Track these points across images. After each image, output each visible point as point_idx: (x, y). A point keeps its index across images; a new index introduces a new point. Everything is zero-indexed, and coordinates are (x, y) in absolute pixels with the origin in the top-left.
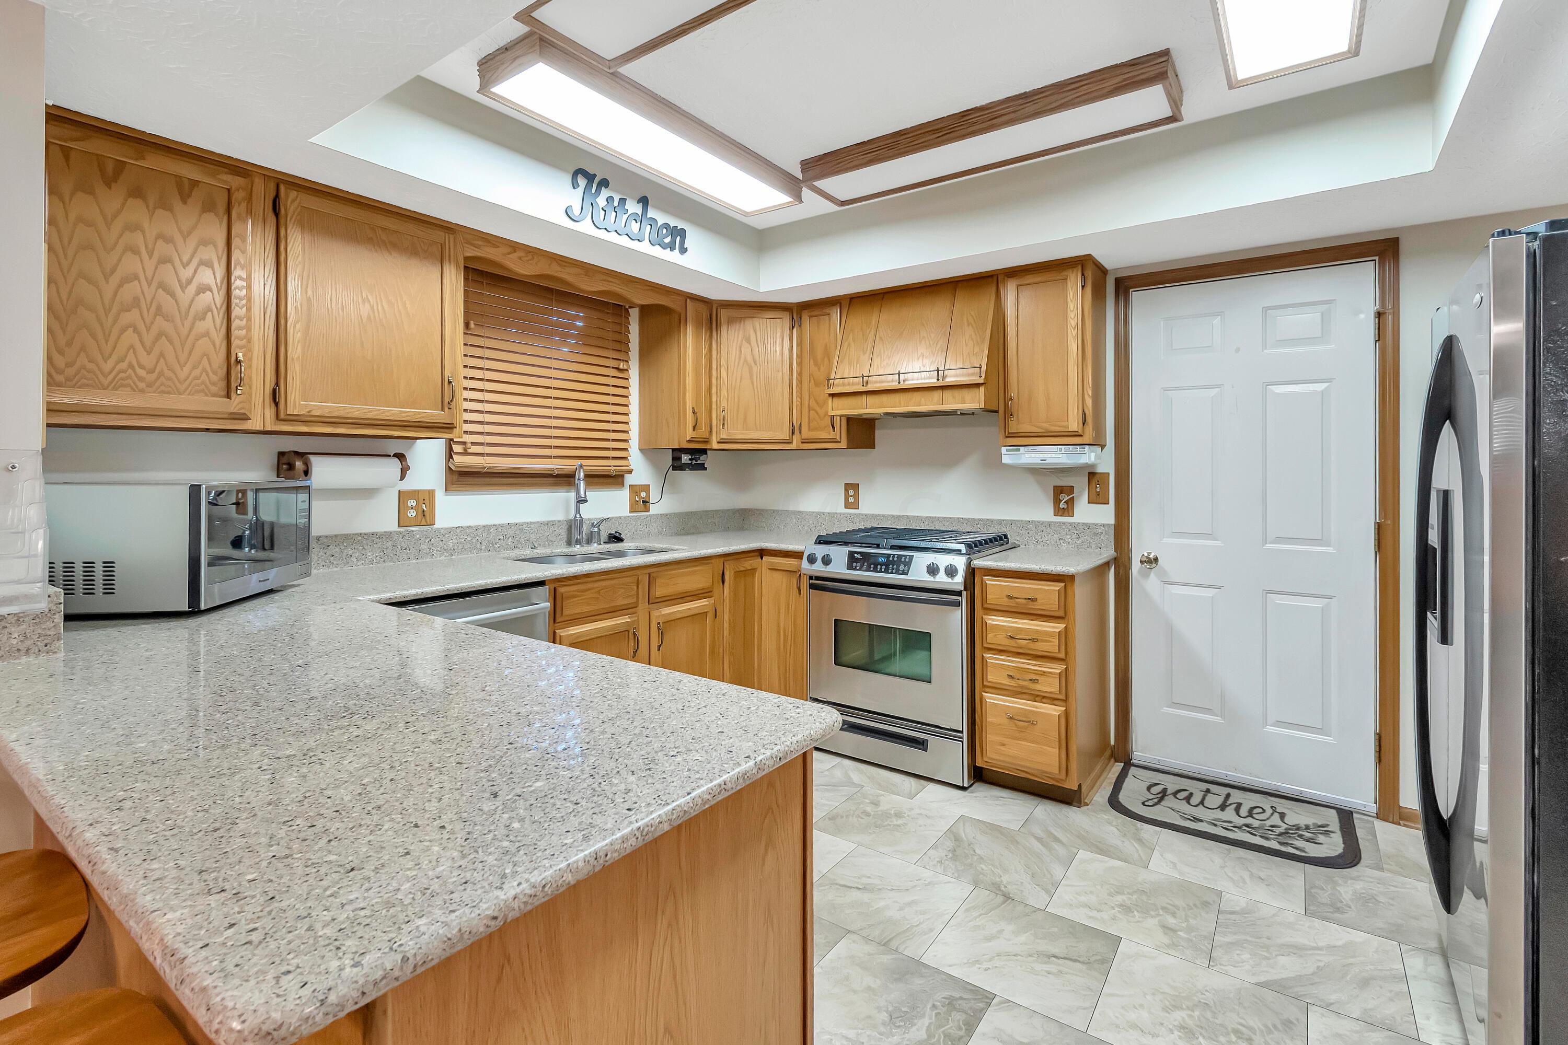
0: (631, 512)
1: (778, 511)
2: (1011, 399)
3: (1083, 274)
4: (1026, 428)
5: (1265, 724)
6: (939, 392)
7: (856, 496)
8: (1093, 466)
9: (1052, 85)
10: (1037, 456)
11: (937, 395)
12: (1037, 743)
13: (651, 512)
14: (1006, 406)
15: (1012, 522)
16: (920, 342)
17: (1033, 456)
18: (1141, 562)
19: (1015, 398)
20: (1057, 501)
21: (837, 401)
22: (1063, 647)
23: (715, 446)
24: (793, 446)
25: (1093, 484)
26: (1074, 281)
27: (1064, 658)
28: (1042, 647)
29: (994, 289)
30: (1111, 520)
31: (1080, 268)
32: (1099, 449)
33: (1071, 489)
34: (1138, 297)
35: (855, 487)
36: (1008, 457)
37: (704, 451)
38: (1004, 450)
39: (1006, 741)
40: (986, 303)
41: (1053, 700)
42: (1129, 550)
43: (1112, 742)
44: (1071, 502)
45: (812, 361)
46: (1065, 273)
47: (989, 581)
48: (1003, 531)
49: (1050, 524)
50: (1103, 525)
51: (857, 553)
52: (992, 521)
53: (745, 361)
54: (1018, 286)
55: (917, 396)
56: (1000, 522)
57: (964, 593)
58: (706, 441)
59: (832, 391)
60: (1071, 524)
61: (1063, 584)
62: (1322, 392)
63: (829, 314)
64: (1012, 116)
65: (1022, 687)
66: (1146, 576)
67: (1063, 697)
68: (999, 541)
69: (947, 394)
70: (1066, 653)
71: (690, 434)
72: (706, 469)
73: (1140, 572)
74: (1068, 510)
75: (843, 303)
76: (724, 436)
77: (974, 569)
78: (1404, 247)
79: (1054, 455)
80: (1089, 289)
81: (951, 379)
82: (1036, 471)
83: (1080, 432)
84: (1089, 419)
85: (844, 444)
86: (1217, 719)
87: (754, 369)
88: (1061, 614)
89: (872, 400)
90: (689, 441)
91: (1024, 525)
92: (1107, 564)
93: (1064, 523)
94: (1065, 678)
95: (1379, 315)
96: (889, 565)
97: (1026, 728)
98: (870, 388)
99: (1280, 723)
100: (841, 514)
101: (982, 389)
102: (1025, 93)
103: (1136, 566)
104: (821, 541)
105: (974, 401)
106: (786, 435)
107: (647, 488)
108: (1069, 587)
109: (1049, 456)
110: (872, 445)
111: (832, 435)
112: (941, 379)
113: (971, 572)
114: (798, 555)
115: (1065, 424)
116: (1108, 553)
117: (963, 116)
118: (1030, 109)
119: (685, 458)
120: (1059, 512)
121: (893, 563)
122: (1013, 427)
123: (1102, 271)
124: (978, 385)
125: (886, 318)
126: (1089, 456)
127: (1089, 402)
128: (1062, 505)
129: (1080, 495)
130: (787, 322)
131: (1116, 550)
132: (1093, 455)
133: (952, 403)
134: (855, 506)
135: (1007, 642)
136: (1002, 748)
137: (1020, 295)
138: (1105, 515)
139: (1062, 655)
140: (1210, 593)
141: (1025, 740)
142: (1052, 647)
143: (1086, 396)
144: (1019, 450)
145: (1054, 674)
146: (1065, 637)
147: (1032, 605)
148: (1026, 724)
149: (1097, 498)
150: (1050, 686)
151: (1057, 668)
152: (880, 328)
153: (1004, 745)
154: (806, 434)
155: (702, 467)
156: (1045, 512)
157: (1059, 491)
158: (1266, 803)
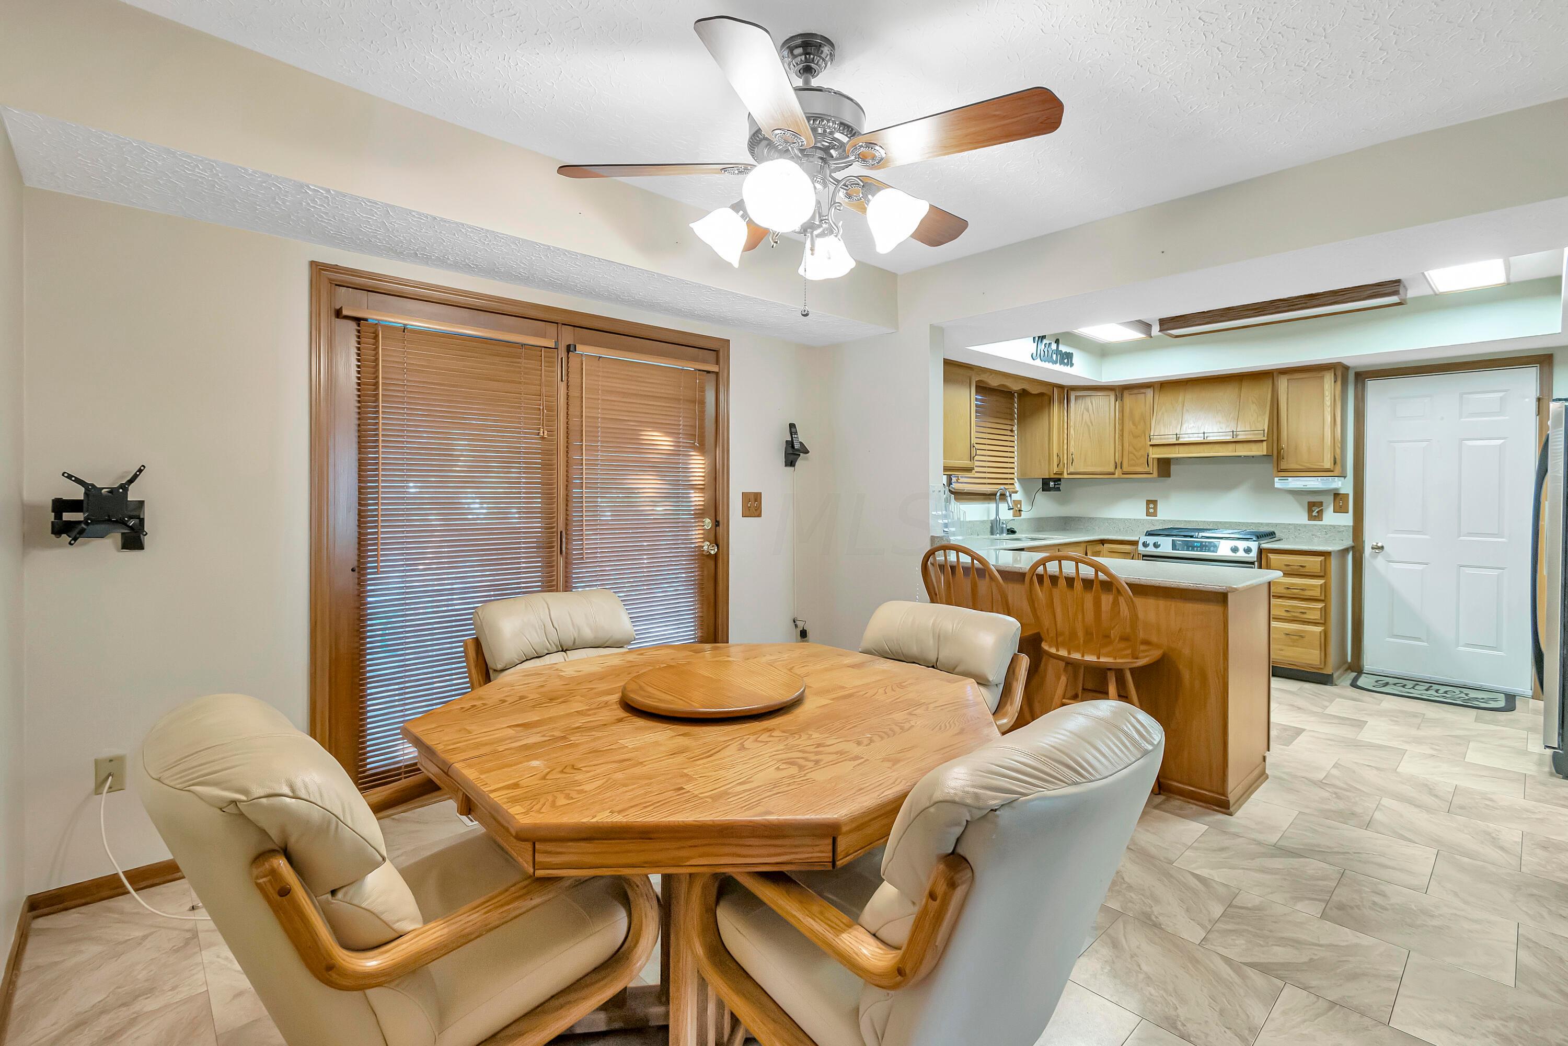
0: (1014, 517)
1: (1093, 518)
2: (1283, 449)
3: (1335, 374)
4: (1294, 466)
5: (1458, 645)
6: (1234, 445)
7: (1155, 508)
8: (1337, 489)
9: (1330, 291)
10: (1301, 483)
11: (1231, 447)
12: (1305, 648)
13: (1022, 517)
14: (1279, 453)
15: (1276, 525)
16: (1217, 413)
17: (1298, 483)
18: (1372, 548)
19: (1286, 449)
20: (1310, 511)
21: (1155, 449)
22: (1323, 593)
23: (1066, 476)
24: (1116, 476)
25: (1337, 500)
26: (1329, 378)
27: (1324, 600)
28: (1308, 593)
29: (1270, 382)
30: (1351, 523)
31: (1333, 370)
32: (1343, 478)
33: (1321, 504)
34: (1372, 386)
35: (1155, 502)
36: (1278, 483)
37: (1059, 480)
38: (1276, 479)
39: (1283, 647)
40: (1264, 391)
41: (1316, 624)
42: (1363, 542)
43: (1349, 660)
44: (1320, 513)
45: (1131, 422)
46: (1323, 373)
47: (1271, 556)
48: (1271, 530)
49: (1305, 526)
50: (1345, 526)
51: (1179, 541)
52: (1262, 524)
53: (1086, 422)
54: (1288, 380)
55: (1217, 447)
56: (1268, 524)
57: (1256, 563)
58: (1062, 474)
59: (1153, 442)
60: (1321, 525)
61: (1323, 558)
62: (1500, 445)
63: (1145, 393)
64: (1304, 305)
65: (1294, 617)
66: (1374, 556)
67: (1323, 622)
68: (1271, 535)
69: (1239, 446)
70: (1325, 596)
71: (1055, 470)
72: (1060, 490)
73: (1371, 554)
74: (1319, 517)
75: (1156, 386)
76: (1072, 470)
77: (1261, 549)
78: (1557, 359)
79: (1313, 483)
80: (1339, 383)
81: (1241, 437)
82: (1296, 493)
83: (1332, 469)
84: (1338, 461)
85: (1155, 474)
86: (1425, 644)
87: (1091, 428)
88: (1322, 574)
89: (1181, 448)
90: (1055, 474)
91: (1286, 526)
92: (1346, 551)
93: (1315, 525)
94: (1325, 611)
95: (1539, 400)
96: (1203, 547)
97: (1297, 640)
98: (1181, 441)
99: (1468, 645)
100: (1144, 520)
101: (1265, 443)
102: (1312, 294)
103: (1368, 551)
104: (1149, 534)
105: (1261, 450)
106: (1112, 469)
107: (1020, 502)
108: (1328, 561)
109: (1309, 483)
110: (1169, 476)
111: (1147, 469)
112: (1235, 436)
113: (1260, 551)
114: (1135, 543)
115: (1322, 464)
116: (1349, 542)
117: (1271, 303)
118: (1315, 302)
119: (1052, 484)
120: (1311, 518)
121: (1206, 546)
122: (1283, 465)
123: (1346, 368)
124: (1262, 441)
125: (1188, 397)
126: (1337, 484)
127: (1338, 451)
128: (1314, 514)
129: (1328, 506)
130: (1113, 398)
131: (1353, 541)
132: (1340, 483)
133: (1242, 451)
134: (1155, 514)
135: (1285, 591)
136: (1281, 652)
137: (1290, 386)
138: (1346, 520)
139: (1323, 598)
140: (1421, 567)
141: (1297, 647)
142: (1316, 593)
143: (1337, 448)
144: (1288, 479)
145: (1318, 608)
146: (1325, 588)
147: (1302, 570)
148: (1297, 637)
149: (1340, 509)
150: (1315, 616)
151: (1320, 605)
152: (1186, 404)
153: (1282, 650)
154: (1126, 468)
155: (1058, 489)
156: (1300, 517)
157: (1311, 506)
158: (1457, 690)
